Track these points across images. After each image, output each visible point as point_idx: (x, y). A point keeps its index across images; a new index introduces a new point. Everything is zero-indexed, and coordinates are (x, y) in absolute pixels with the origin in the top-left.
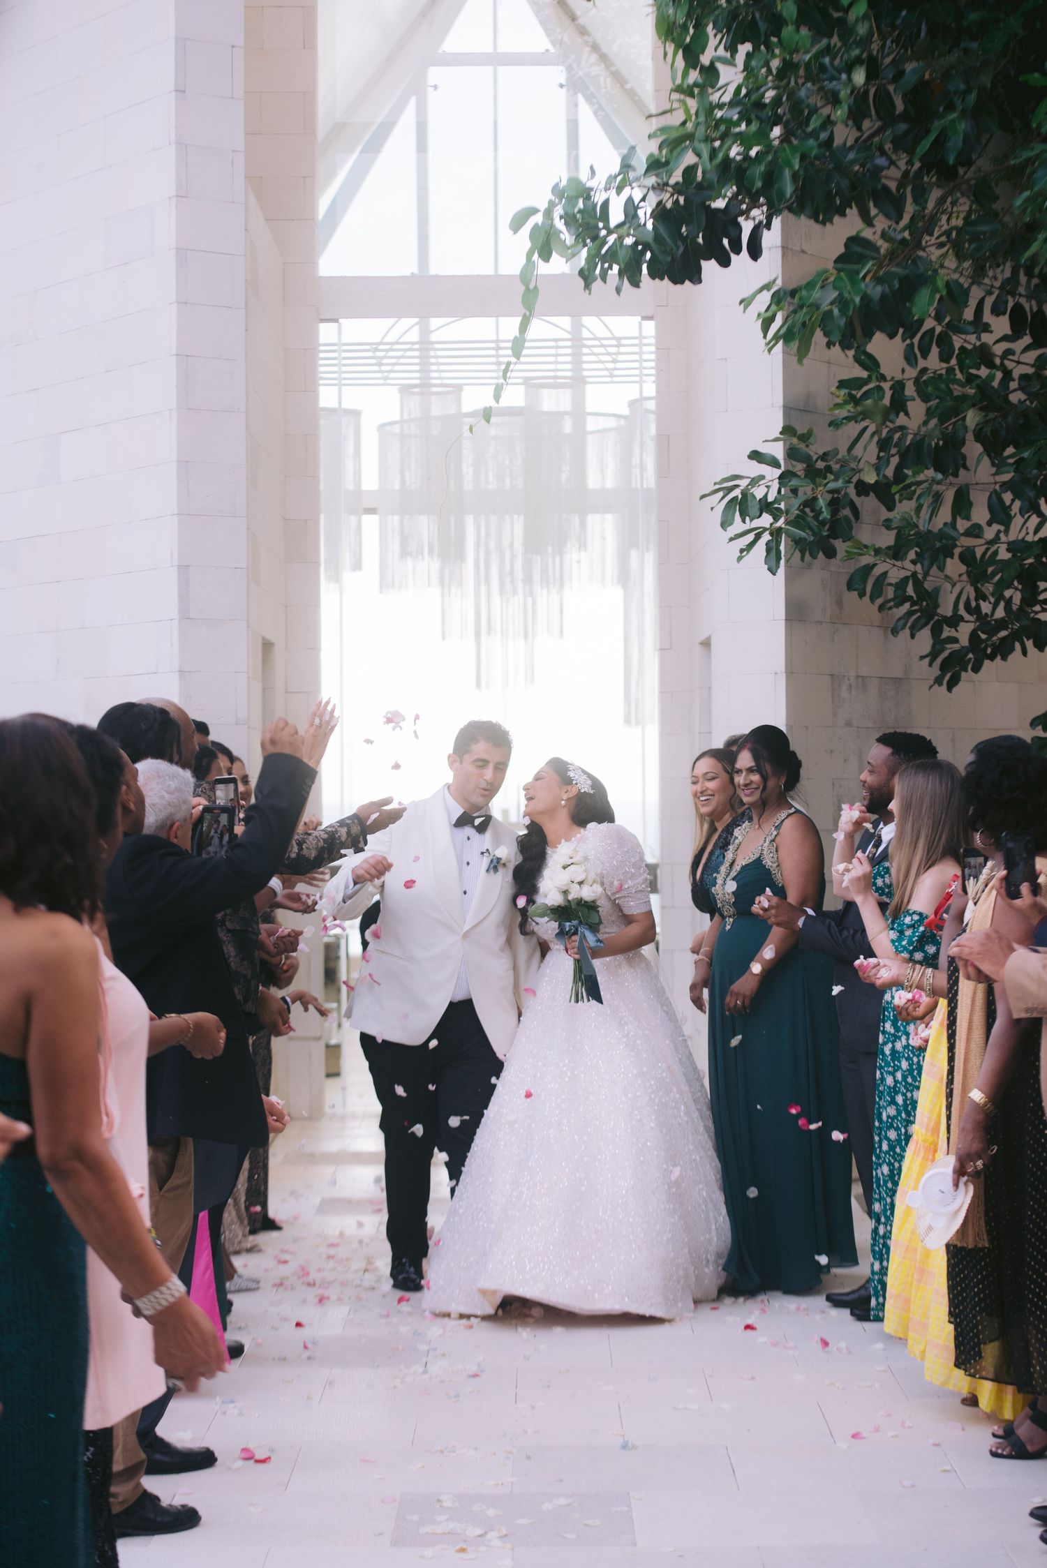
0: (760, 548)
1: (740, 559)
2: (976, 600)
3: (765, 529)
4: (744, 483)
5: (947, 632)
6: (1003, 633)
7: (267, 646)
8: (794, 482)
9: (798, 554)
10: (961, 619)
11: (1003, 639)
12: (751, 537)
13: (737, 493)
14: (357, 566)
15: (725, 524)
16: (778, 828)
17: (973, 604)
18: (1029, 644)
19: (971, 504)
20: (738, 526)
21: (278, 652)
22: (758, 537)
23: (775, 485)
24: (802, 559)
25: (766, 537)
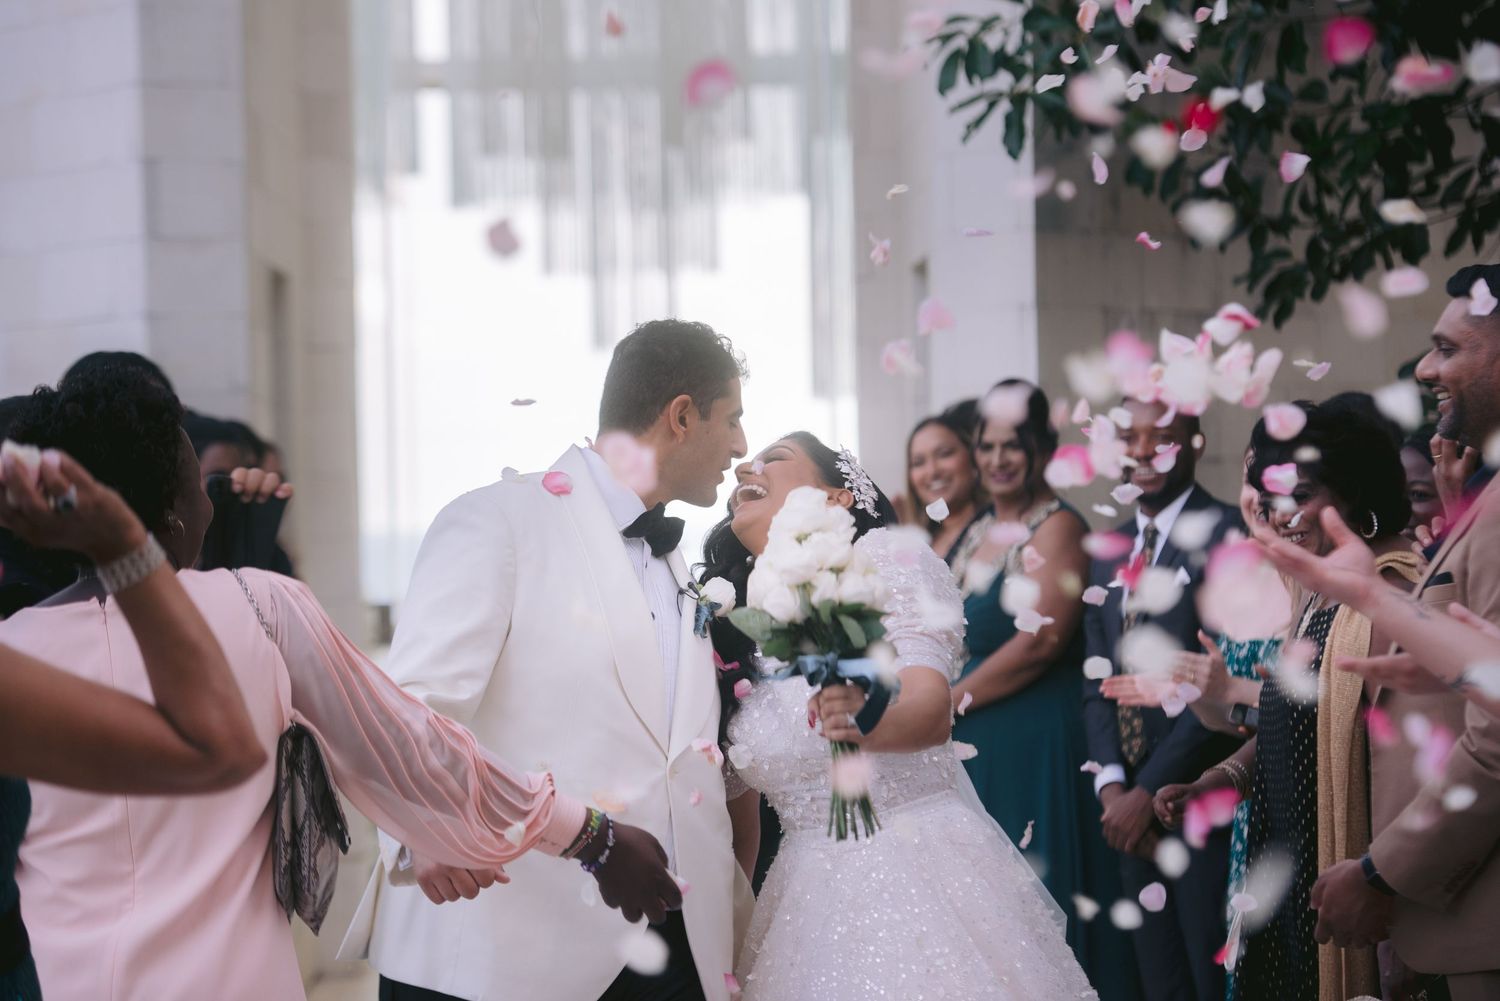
0: (996, 124)
1: (965, 139)
2: (1318, 192)
3: (1000, 95)
4: (970, 28)
5: (1273, 242)
6: (1355, 243)
7: (278, 282)
8: (1045, 24)
9: (1051, 132)
10: (1293, 222)
11: (1357, 253)
12: (981, 106)
13: (960, 43)
14: (413, 165)
15: (945, 84)
16: (1034, 529)
17: (1312, 198)
18: (1396, 257)
19: (1305, 49)
20: (963, 88)
21: (296, 292)
22: (992, 105)
23: (1017, 31)
24: (1059, 137)
25: (1004, 106)
